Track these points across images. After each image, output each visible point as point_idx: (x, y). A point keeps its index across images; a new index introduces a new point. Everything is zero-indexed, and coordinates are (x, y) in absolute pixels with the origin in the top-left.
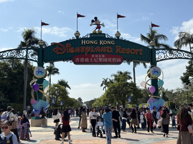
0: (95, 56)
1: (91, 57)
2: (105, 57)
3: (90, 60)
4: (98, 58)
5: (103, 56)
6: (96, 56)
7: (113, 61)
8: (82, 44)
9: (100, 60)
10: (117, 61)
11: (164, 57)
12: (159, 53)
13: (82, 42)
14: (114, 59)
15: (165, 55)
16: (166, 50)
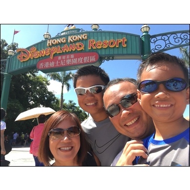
0: (62, 58)
1: (58, 60)
2: (75, 58)
3: (55, 64)
4: (66, 59)
5: (72, 56)
6: (64, 57)
7: (85, 61)
8: (48, 44)
9: (68, 62)
10: (89, 60)
11: (166, 46)
12: (157, 40)
13: (48, 42)
14: (85, 58)
15: (167, 42)
16: (169, 36)
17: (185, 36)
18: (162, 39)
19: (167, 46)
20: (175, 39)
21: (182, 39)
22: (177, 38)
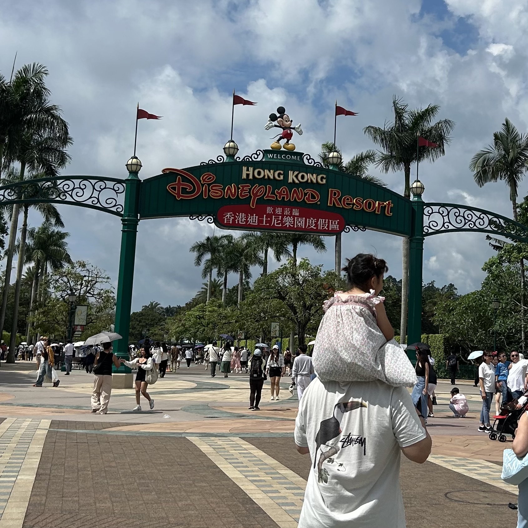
0: (274, 211)
5: (296, 212)
9: (288, 221)
10: (328, 227)
11: (443, 225)
12: (432, 213)
16: (449, 208)
17: (470, 216)
18: (439, 212)
19: (445, 225)
20: (457, 217)
21: (465, 219)
22: (459, 216)
